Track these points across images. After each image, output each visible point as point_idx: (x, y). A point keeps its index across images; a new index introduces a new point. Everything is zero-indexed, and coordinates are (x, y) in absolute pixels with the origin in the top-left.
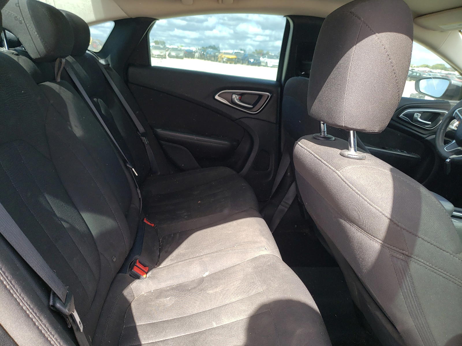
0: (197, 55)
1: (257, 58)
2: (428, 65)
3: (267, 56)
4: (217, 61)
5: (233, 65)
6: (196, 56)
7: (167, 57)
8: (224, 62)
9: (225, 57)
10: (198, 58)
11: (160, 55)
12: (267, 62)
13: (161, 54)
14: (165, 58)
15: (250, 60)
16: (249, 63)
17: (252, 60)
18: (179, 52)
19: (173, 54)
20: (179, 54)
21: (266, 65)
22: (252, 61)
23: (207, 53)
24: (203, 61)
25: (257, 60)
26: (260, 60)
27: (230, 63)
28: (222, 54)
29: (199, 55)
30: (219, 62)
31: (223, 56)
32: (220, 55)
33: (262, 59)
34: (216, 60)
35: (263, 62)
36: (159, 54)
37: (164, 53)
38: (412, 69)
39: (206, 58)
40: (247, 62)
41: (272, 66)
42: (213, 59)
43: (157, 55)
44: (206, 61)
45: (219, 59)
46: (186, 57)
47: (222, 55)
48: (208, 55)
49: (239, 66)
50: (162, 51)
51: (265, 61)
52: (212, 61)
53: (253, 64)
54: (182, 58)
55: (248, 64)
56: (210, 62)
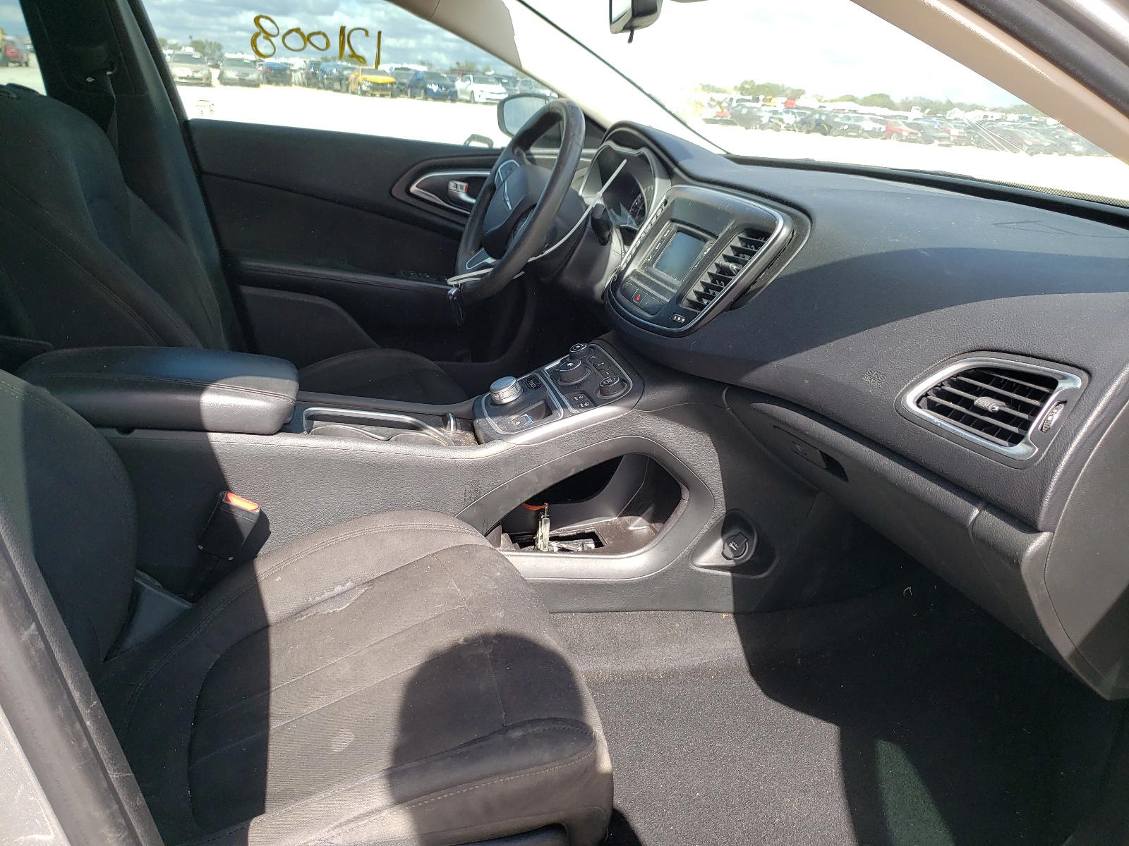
0: (297, 77)
1: (448, 82)
2: (855, 96)
3: (471, 77)
4: (347, 91)
5: (388, 101)
6: (293, 80)
7: (215, 81)
8: (364, 93)
9: (365, 80)
10: (304, 85)
11: (193, 78)
12: (472, 92)
13: (197, 75)
14: (209, 85)
15: (429, 86)
16: (428, 94)
17: (435, 88)
18: (247, 70)
19: (231, 74)
20: (248, 75)
21: (471, 100)
22: (435, 90)
23: (323, 72)
24: (314, 91)
25: (447, 87)
26: (454, 86)
27: (382, 96)
28: (357, 74)
29: (304, 76)
30: (353, 93)
31: (360, 79)
32: (352, 76)
33: (459, 85)
34: (344, 88)
35: (464, 92)
36: (191, 75)
37: (205, 72)
38: (820, 107)
39: (321, 85)
40: (423, 92)
41: (486, 101)
42: (337, 86)
43: (185, 78)
44: (322, 91)
45: (352, 87)
46: (269, 82)
47: (359, 75)
48: (325, 76)
49: (404, 102)
50: (199, 66)
51: (469, 90)
52: (336, 91)
53: (438, 97)
54: (254, 84)
55: (426, 98)
56: (330, 92)
